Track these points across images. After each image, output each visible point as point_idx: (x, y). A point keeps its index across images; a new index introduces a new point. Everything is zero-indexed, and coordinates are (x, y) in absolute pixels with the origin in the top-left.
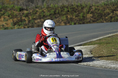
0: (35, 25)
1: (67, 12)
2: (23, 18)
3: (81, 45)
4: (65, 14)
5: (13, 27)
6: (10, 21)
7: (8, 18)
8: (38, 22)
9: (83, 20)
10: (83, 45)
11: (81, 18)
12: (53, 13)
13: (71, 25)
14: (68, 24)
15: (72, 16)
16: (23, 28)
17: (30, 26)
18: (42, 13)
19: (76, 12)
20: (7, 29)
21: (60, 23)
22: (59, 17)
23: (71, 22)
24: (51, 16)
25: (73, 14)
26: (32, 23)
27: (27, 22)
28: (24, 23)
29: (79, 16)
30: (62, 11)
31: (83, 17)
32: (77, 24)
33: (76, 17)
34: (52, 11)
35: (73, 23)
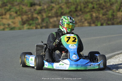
0: (51, 25)
1: (92, 9)
2: (35, 15)
4: (89, 12)
5: (22, 26)
6: (18, 19)
7: (15, 15)
8: (54, 21)
9: (112, 19)
11: (110, 17)
12: (74, 10)
13: (97, 25)
14: (93, 25)
15: (97, 14)
16: (34, 28)
17: (44, 26)
18: (60, 9)
19: (103, 9)
21: (83, 23)
22: (82, 16)
23: (96, 22)
24: (71, 13)
25: (99, 12)
26: (47, 22)
27: (40, 21)
28: (37, 22)
29: (107, 14)
30: (85, 7)
31: (113, 15)
32: (105, 24)
33: (103, 15)
34: (73, 8)
35: (99, 24)
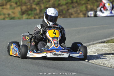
1: (87, 1)
2: (34, 6)
3: (104, 42)
4: (85, 4)
7: (15, 5)
10: (107, 43)
12: (70, 2)
15: (92, 6)
16: (33, 18)
17: (42, 16)
18: (57, 1)
19: (97, 1)
20: (14, 19)
22: (77, 7)
24: (67, 5)
25: (94, 4)
28: (35, 12)
